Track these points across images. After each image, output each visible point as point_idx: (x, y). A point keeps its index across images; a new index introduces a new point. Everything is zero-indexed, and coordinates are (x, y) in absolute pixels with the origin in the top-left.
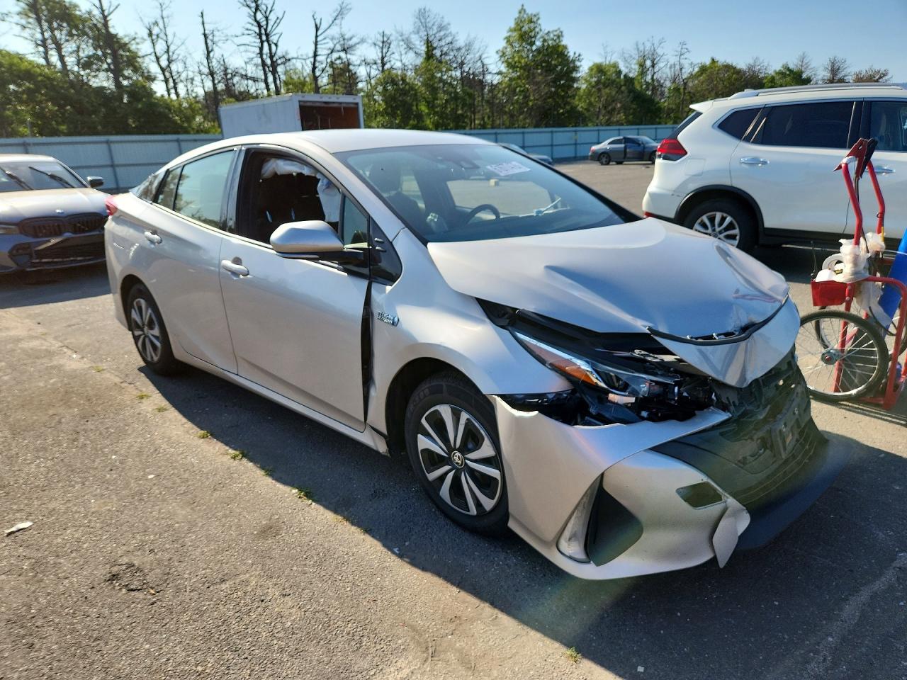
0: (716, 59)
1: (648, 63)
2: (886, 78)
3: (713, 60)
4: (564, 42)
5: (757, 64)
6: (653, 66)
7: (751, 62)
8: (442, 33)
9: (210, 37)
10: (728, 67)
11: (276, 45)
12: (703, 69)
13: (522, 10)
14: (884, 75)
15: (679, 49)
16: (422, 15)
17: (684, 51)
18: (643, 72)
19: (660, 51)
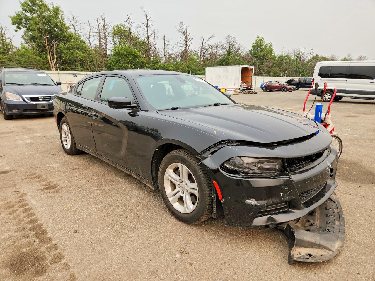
0: (318, 54)
1: (299, 55)
3: (317, 55)
4: (273, 47)
5: (333, 57)
8: (234, 44)
9: (167, 43)
11: (189, 47)
12: (313, 58)
13: (258, 37)
15: (310, 51)
16: (228, 37)
17: (312, 52)
18: (296, 59)
19: (303, 51)
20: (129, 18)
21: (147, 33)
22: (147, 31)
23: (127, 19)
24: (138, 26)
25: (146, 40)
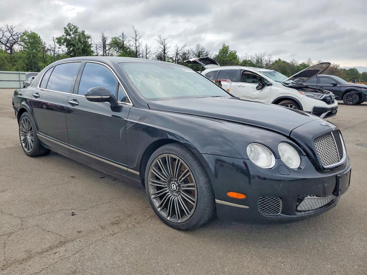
2: (339, 67)
3: (279, 59)
4: (237, 54)
6: (261, 61)
7: (292, 60)
8: (203, 50)
10: (284, 62)
11: (166, 54)
12: (276, 62)
13: (224, 45)
14: (338, 66)
16: (198, 46)
17: (271, 57)
19: (263, 57)
20: (123, 34)
21: (136, 45)
22: (136, 43)
23: (122, 35)
24: (130, 40)
25: (135, 50)
